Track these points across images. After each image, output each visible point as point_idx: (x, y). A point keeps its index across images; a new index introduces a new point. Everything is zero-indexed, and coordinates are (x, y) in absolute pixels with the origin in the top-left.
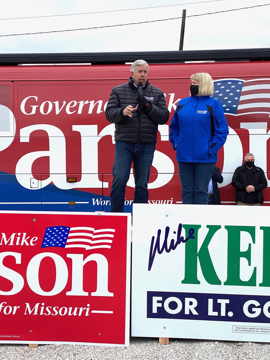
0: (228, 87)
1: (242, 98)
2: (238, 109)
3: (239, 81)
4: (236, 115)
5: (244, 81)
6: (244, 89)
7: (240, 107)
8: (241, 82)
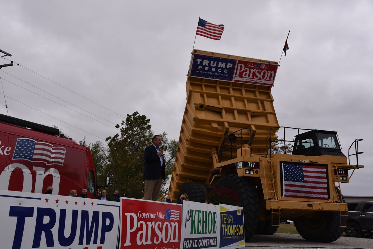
0: (24, 143)
1: (36, 152)
2: (33, 158)
3: (34, 141)
4: (32, 161)
5: (36, 142)
6: (37, 146)
7: (34, 157)
8: (35, 142)
